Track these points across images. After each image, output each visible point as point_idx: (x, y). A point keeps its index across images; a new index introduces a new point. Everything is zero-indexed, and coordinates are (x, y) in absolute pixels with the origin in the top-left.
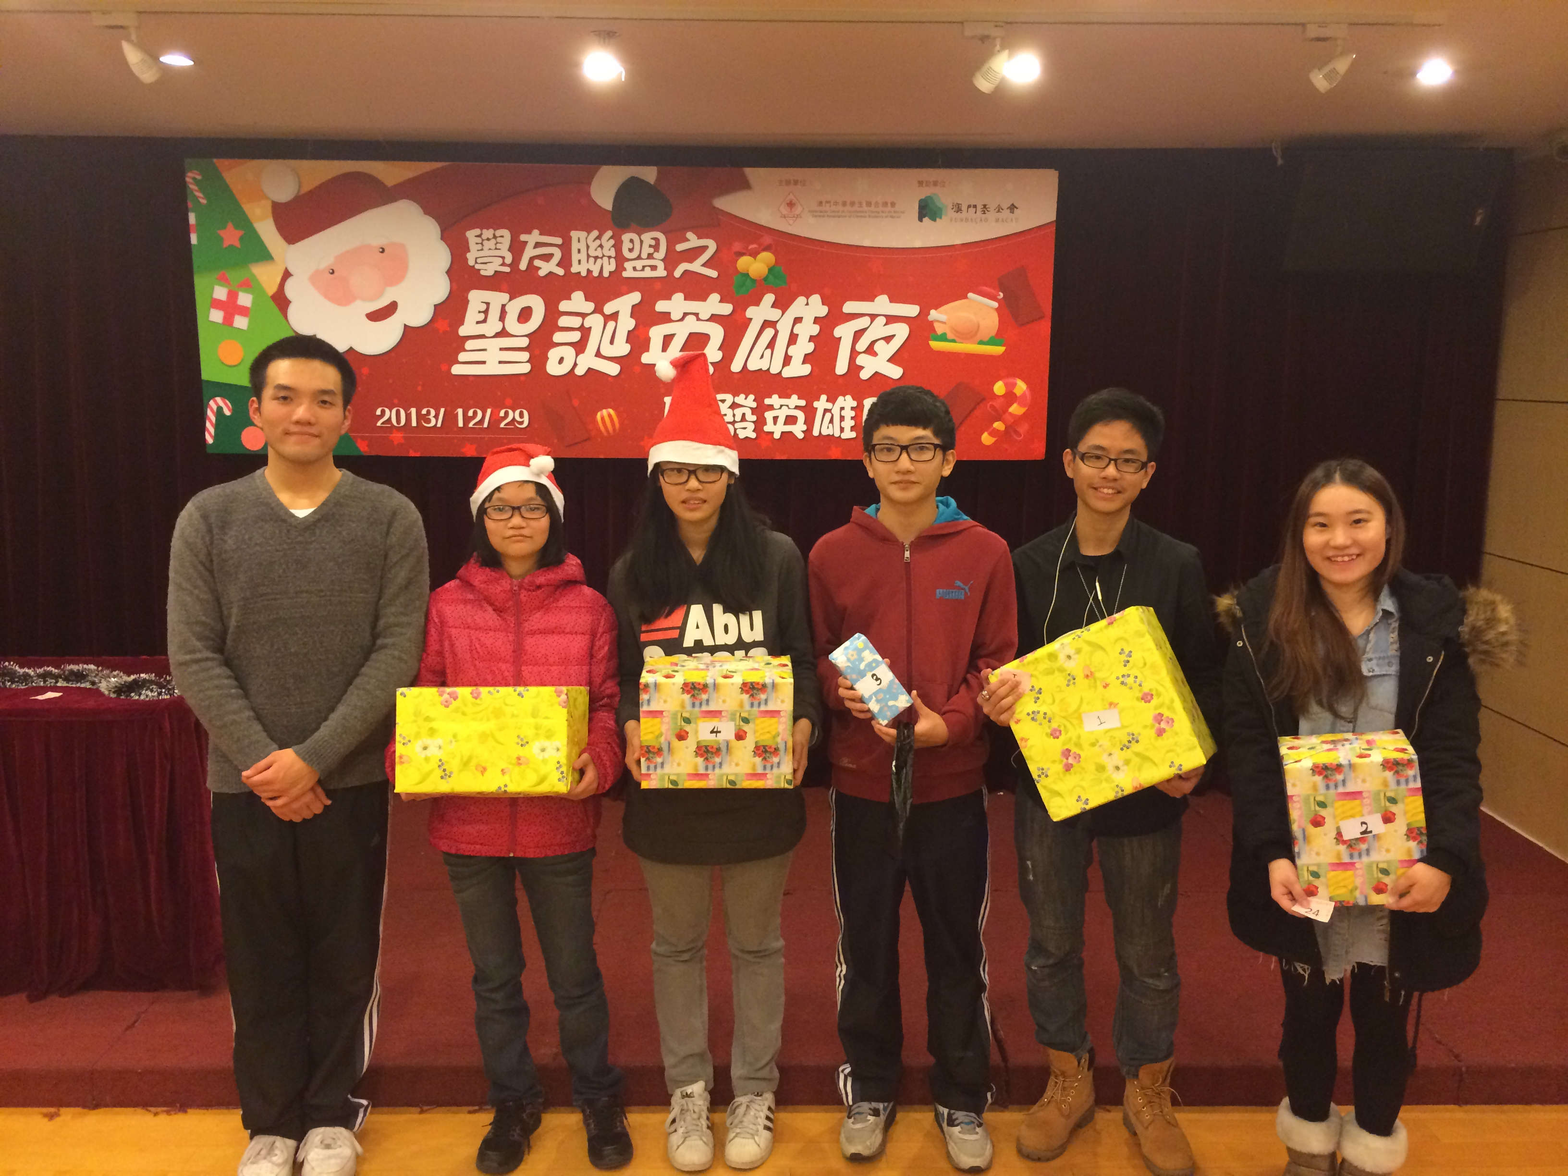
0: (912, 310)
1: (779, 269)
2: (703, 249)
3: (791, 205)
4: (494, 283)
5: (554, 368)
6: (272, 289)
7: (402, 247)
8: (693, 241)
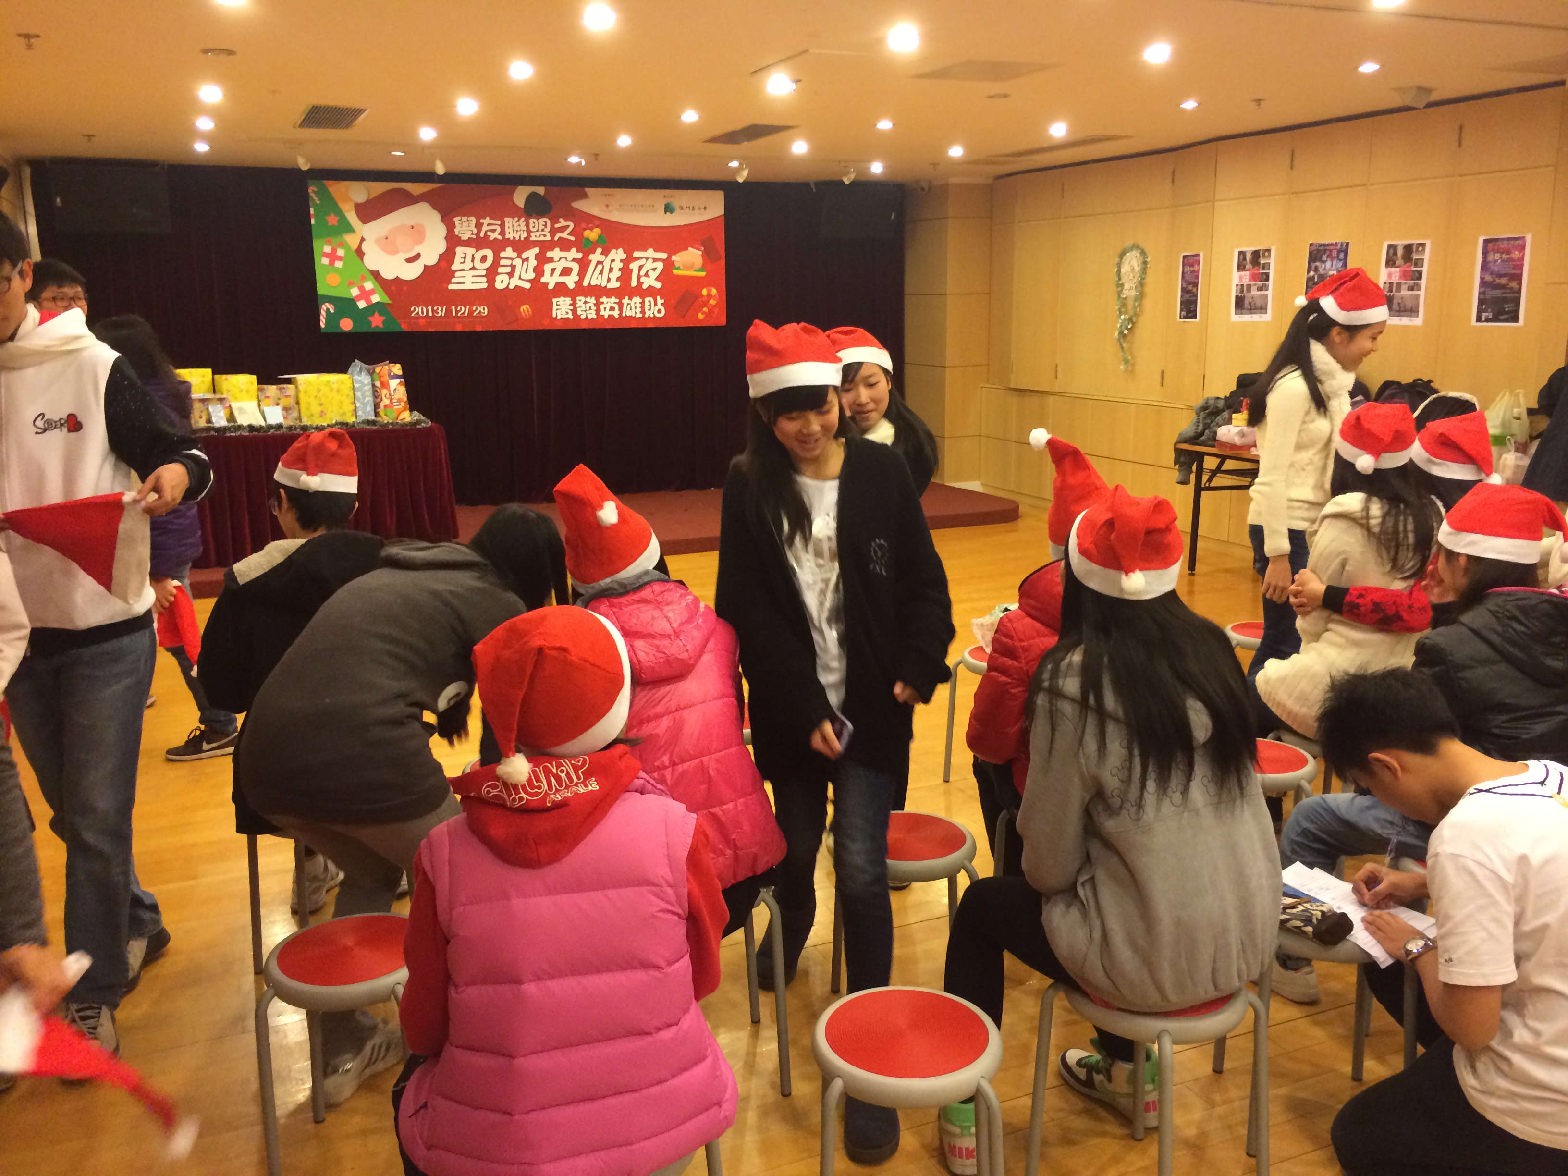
0: (664, 256)
1: (604, 236)
2: (567, 227)
3: (607, 206)
4: (468, 243)
5: (499, 285)
6: (355, 246)
7: (422, 226)
8: (562, 223)
